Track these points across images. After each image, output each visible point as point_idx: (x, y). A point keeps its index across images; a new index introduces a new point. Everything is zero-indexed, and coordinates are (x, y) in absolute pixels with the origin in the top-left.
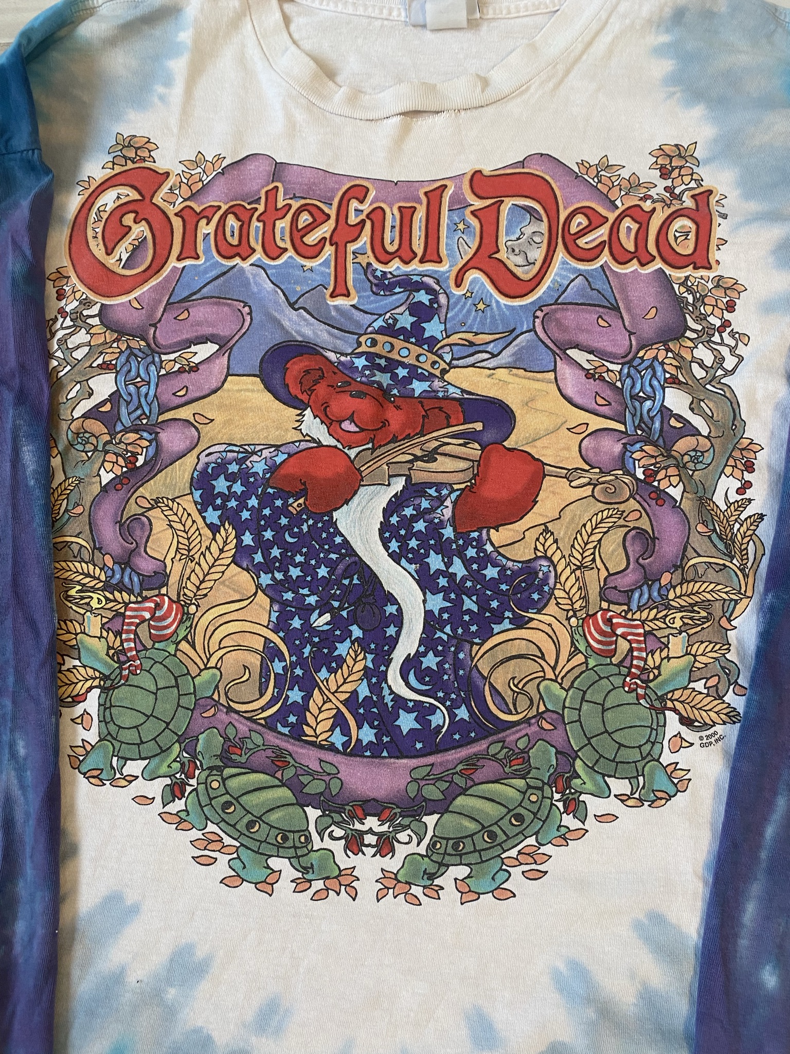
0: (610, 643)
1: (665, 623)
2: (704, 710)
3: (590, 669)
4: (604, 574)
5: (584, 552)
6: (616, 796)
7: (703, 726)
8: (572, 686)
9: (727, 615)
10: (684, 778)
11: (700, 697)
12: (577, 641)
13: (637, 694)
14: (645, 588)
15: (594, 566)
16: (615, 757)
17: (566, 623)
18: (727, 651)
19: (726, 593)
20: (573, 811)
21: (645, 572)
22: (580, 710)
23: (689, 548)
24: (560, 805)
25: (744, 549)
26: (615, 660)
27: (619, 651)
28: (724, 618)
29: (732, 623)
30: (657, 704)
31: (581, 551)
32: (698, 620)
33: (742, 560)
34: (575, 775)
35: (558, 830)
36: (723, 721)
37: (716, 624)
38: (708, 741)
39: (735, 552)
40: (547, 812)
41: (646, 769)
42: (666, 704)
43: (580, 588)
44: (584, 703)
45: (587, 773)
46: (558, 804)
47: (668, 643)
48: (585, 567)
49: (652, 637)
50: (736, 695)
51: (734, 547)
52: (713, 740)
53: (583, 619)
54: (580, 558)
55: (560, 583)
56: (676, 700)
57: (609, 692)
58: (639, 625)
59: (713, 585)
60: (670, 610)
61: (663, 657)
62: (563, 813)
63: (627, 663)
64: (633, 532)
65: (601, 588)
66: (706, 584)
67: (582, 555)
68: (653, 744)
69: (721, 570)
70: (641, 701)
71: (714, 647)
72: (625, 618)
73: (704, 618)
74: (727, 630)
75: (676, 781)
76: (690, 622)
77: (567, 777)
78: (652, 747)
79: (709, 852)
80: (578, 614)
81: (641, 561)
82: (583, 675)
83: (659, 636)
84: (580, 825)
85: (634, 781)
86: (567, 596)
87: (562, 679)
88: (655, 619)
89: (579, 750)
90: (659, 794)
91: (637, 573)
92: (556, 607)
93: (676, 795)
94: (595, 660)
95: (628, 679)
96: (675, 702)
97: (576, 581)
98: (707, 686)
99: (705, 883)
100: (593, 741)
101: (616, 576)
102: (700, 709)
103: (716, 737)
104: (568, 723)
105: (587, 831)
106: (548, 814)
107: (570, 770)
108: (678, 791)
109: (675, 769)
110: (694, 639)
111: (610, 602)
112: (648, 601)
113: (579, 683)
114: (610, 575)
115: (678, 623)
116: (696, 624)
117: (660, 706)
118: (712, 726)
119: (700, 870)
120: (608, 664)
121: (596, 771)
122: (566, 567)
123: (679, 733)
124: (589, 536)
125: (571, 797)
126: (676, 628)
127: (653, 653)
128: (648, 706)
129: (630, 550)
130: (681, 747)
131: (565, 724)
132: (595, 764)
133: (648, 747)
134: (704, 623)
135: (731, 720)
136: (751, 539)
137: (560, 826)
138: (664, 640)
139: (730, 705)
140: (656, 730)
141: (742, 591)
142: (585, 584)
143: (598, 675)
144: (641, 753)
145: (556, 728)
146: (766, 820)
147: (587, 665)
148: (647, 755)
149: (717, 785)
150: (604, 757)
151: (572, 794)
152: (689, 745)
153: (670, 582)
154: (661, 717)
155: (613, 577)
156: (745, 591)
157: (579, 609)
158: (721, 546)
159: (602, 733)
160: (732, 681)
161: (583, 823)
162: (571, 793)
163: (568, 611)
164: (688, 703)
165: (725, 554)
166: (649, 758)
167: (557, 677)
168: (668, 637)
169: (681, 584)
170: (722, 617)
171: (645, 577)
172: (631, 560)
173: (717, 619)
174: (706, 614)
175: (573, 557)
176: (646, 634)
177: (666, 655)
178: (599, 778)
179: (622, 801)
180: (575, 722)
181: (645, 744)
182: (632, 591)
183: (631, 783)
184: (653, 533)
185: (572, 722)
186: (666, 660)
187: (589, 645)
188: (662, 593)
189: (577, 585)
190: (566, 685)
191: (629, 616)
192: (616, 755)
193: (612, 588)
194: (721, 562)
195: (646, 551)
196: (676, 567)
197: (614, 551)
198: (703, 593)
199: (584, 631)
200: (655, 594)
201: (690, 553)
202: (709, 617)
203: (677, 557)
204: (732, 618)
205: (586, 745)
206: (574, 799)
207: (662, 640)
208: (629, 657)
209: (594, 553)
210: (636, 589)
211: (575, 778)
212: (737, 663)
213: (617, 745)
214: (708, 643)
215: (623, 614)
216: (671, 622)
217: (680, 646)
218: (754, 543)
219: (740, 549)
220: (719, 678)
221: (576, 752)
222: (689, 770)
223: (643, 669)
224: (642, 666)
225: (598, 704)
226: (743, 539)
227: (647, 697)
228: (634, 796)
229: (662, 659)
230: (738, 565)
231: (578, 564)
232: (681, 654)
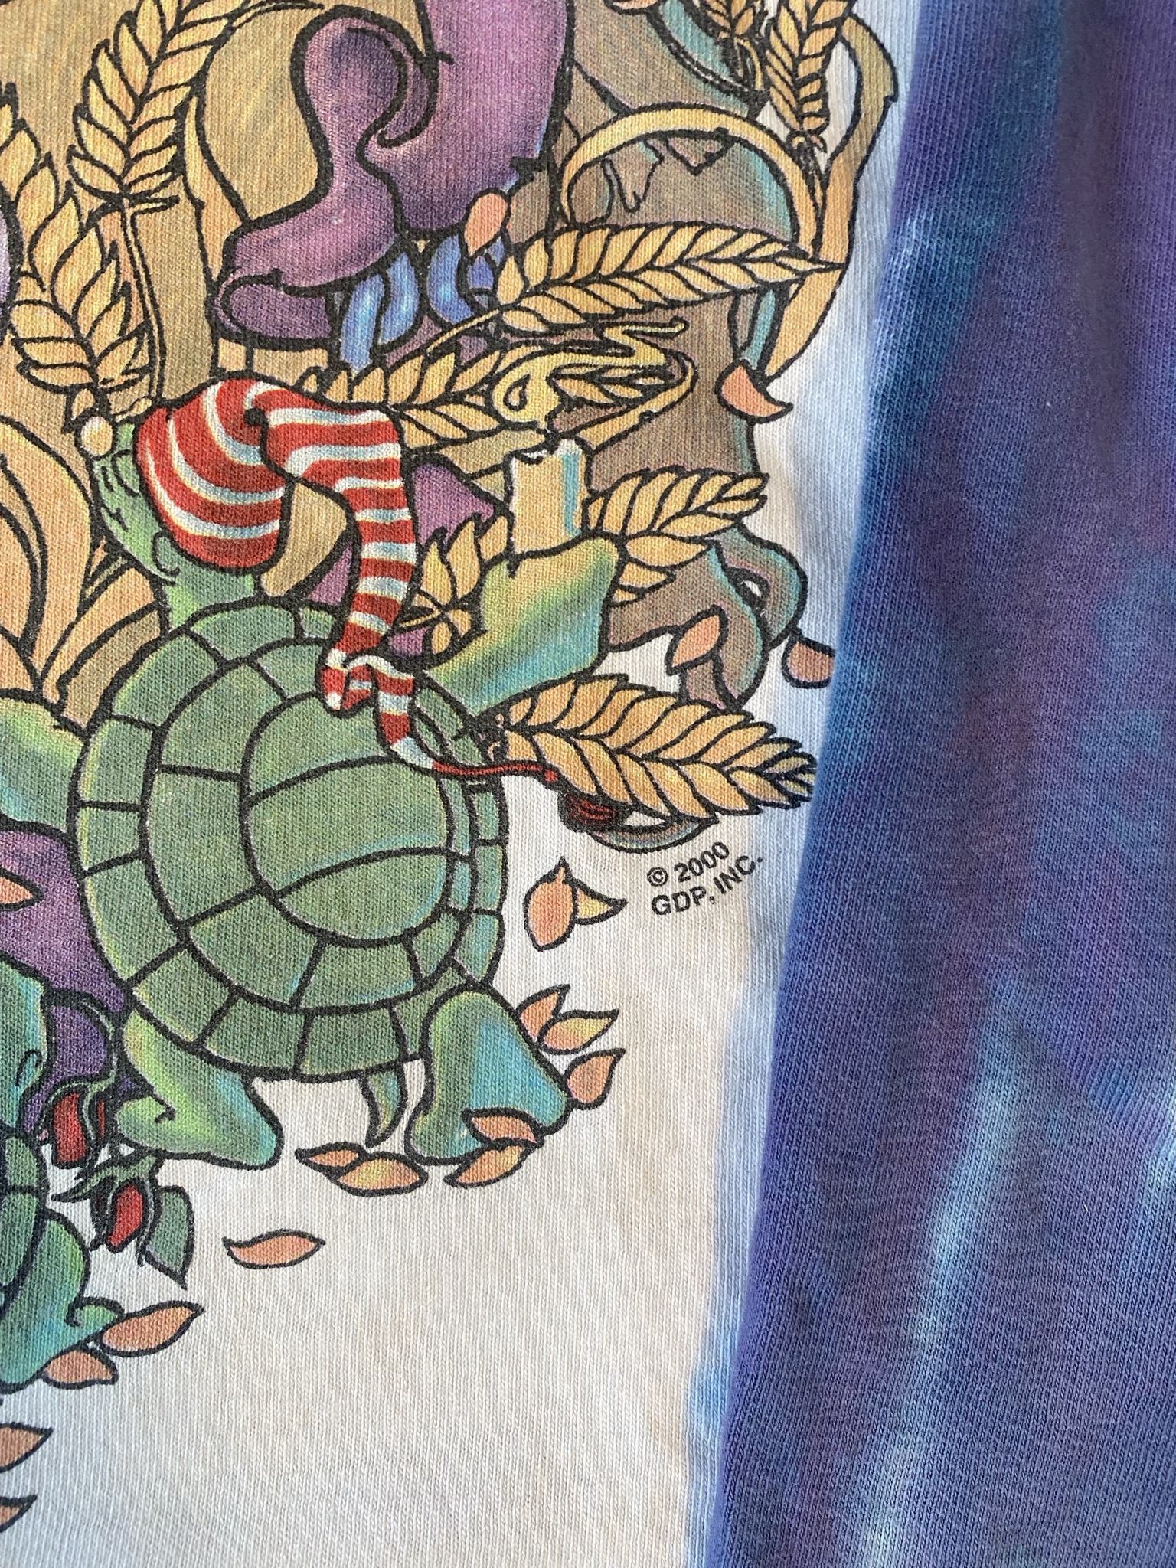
0: (258, 515)
1: (489, 410)
2: (671, 763)
3: (178, 632)
4: (222, 221)
5: (132, 136)
6: (302, 1155)
7: (666, 825)
8: (104, 711)
9: (752, 356)
10: (595, 1047)
11: (651, 709)
12: (117, 516)
13: (377, 716)
14: (402, 271)
15: (176, 189)
16: (300, 991)
17: (63, 444)
18: (752, 503)
19: (740, 261)
20: (136, 1234)
21: (397, 201)
22: (141, 809)
23: (580, 89)
24: (80, 1214)
25: (811, 78)
26: (275, 583)
27: (296, 543)
28: (740, 371)
29: (773, 389)
30: (467, 753)
31: (121, 132)
32: (627, 382)
33: (800, 117)
34: (129, 1083)
35: (71, 1320)
36: (748, 799)
37: (705, 399)
38: (686, 887)
39: (768, 83)
40: (22, 1250)
41: (439, 1027)
42: (501, 752)
43: (121, 292)
44: (161, 781)
45: (176, 1073)
46: (67, 1209)
47: (509, 494)
48: (138, 199)
49: (439, 478)
50: (798, 684)
51: (764, 62)
52: (707, 879)
53: (138, 422)
54: (115, 160)
55: (34, 275)
56: (547, 728)
57: (265, 722)
58: (376, 426)
59: (686, 235)
60: (504, 350)
61: (488, 556)
62: (95, 1245)
63: (330, 590)
64: (335, 29)
65: (212, 286)
66: (656, 238)
67: (124, 148)
68: (463, 918)
69: (710, 159)
70: (397, 747)
71: (696, 489)
72: (319, 401)
73: (648, 372)
74: (752, 421)
75: (561, 1063)
76: (591, 393)
77: (99, 1096)
78: (459, 936)
79: (709, 1340)
80: (118, 402)
81: (375, 152)
82: (151, 661)
83: (467, 469)
84: (165, 1289)
85: (384, 1087)
86: (67, 332)
87: (63, 682)
88: (450, 396)
89: (137, 979)
90: (493, 1128)
91: (365, 212)
92: (21, 383)
93: (562, 1121)
94: (195, 587)
95: (335, 658)
96: (541, 739)
97: (105, 262)
98: (679, 659)
99: (699, 1462)
100: (202, 935)
101: (276, 231)
102: (653, 757)
103: (723, 866)
104: (94, 870)
105: (196, 1310)
106: (28, 1258)
107: (107, 1066)
108: (573, 1104)
109: (557, 1016)
110: (610, 466)
111: (254, 340)
112: (418, 322)
113: (135, 695)
114: (249, 225)
115: (541, 402)
116: (618, 400)
117: (477, 760)
118: (704, 825)
119: (676, 1413)
120: (247, 603)
121: (212, 1060)
122: (58, 206)
123: (563, 864)
124: (152, 67)
125: (121, 1175)
126: (532, 425)
127: (444, 540)
128: (429, 764)
129: (324, 104)
130: (575, 921)
131: (80, 875)
132: (208, 1031)
133: (443, 933)
134: (650, 393)
135: (782, 791)
136: (839, 37)
137: (79, 1303)
138: (492, 484)
139: (772, 729)
140: (470, 859)
141: (805, 244)
142: (143, 273)
143: (215, 655)
144: (413, 960)
145: (38, 895)
146: (931, 1187)
147: (164, 613)
148: (441, 968)
149: (735, 1060)
150: (250, 998)
151: (125, 1162)
152: (605, 908)
153: (503, 233)
154: (486, 803)
155: (264, 235)
156: (817, 242)
157: (119, 380)
158: (706, 53)
159: (240, 899)
160: (776, 630)
161: (180, 1278)
162: (117, 1161)
163: (70, 392)
164: (597, 739)
165: (721, 87)
166: (451, 979)
167: (38, 681)
168: (505, 467)
169: (548, 235)
170: (731, 369)
171: (399, 223)
172: (336, 152)
173: (709, 376)
174: (659, 359)
175: (87, 157)
176: (411, 463)
177: (500, 548)
178: (228, 1086)
179: (333, 1174)
180: (124, 860)
181: (427, 924)
182: (347, 286)
183: (368, 1095)
184: (427, 35)
185: (109, 865)
186: (502, 569)
187: (167, 530)
188: (474, 283)
189: (108, 280)
190: (81, 706)
191: (337, 392)
192: (304, 983)
193: (261, 279)
194: (708, 122)
195: (395, 107)
196: (525, 168)
197: (261, 118)
198: (647, 276)
199: (140, 469)
200: (445, 292)
201: (585, 106)
202: (675, 369)
203: (530, 130)
204: (770, 370)
205: (170, 954)
206: (135, 1183)
207: (484, 484)
208: (342, 567)
209: (176, 140)
210: (362, 277)
211: (132, 1096)
212: (797, 554)
213: (310, 941)
214: (668, 478)
215: (311, 385)
216: (515, 400)
217: (557, 503)
218: (853, 55)
219: (793, 73)
220: (724, 622)
221: (127, 987)
222: (613, 1015)
223: (402, 615)
224: (400, 598)
225: (219, 776)
226: (803, 37)
227: (420, 726)
228: (384, 1147)
229: (485, 567)
230: (783, 133)
231: (109, 185)
232: (564, 537)
